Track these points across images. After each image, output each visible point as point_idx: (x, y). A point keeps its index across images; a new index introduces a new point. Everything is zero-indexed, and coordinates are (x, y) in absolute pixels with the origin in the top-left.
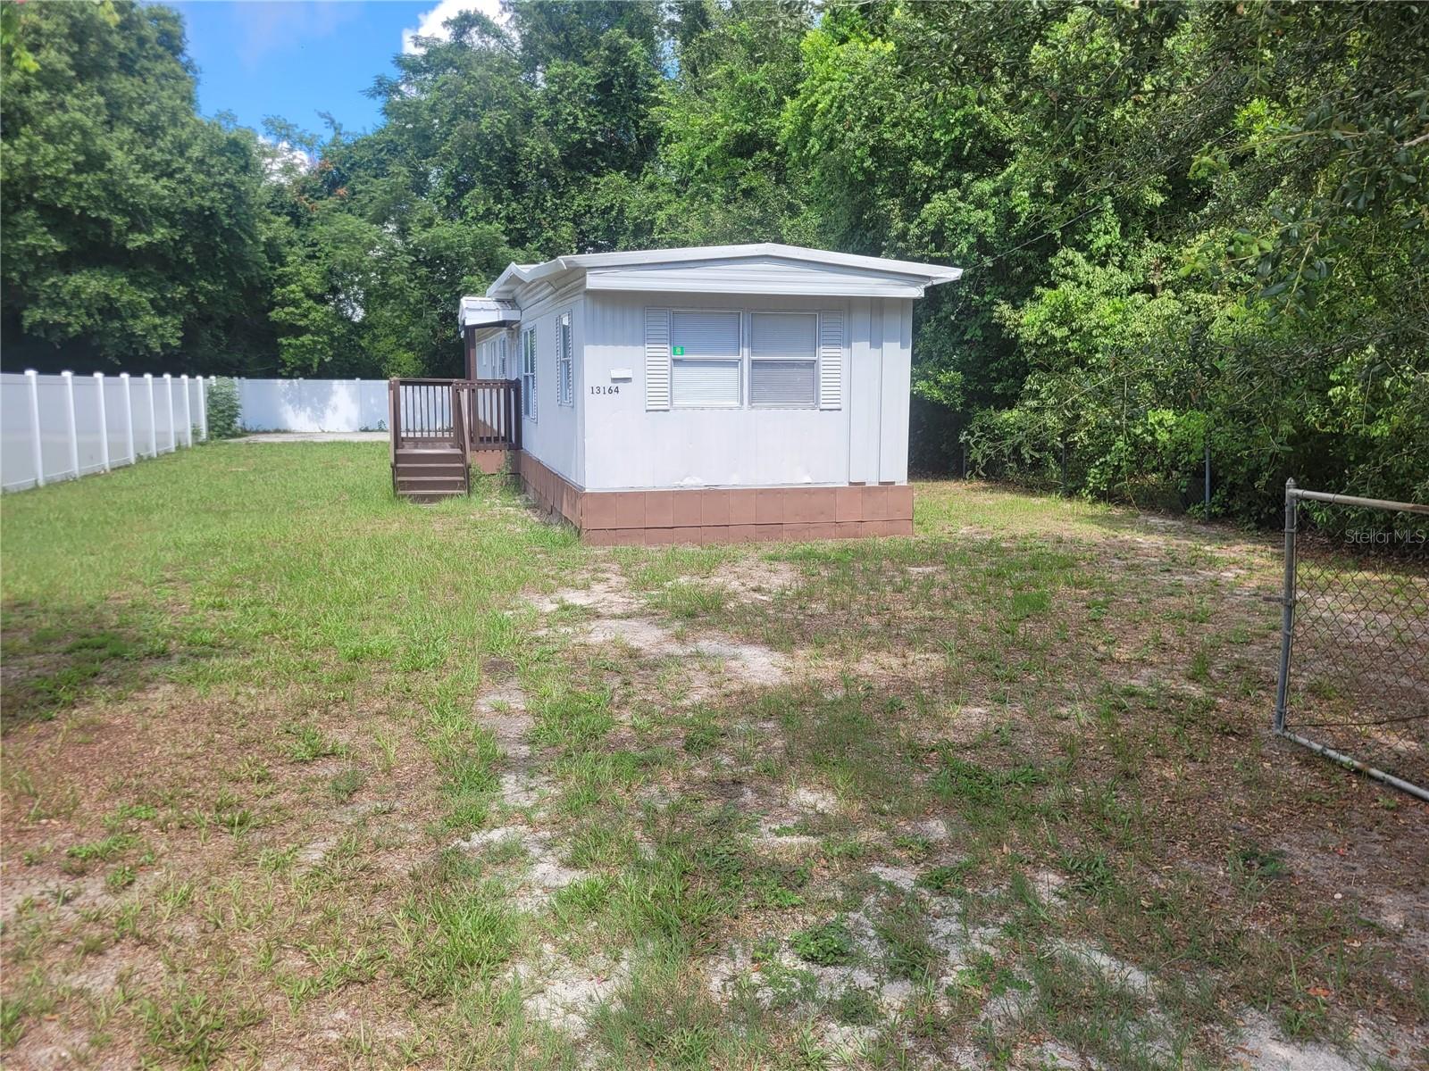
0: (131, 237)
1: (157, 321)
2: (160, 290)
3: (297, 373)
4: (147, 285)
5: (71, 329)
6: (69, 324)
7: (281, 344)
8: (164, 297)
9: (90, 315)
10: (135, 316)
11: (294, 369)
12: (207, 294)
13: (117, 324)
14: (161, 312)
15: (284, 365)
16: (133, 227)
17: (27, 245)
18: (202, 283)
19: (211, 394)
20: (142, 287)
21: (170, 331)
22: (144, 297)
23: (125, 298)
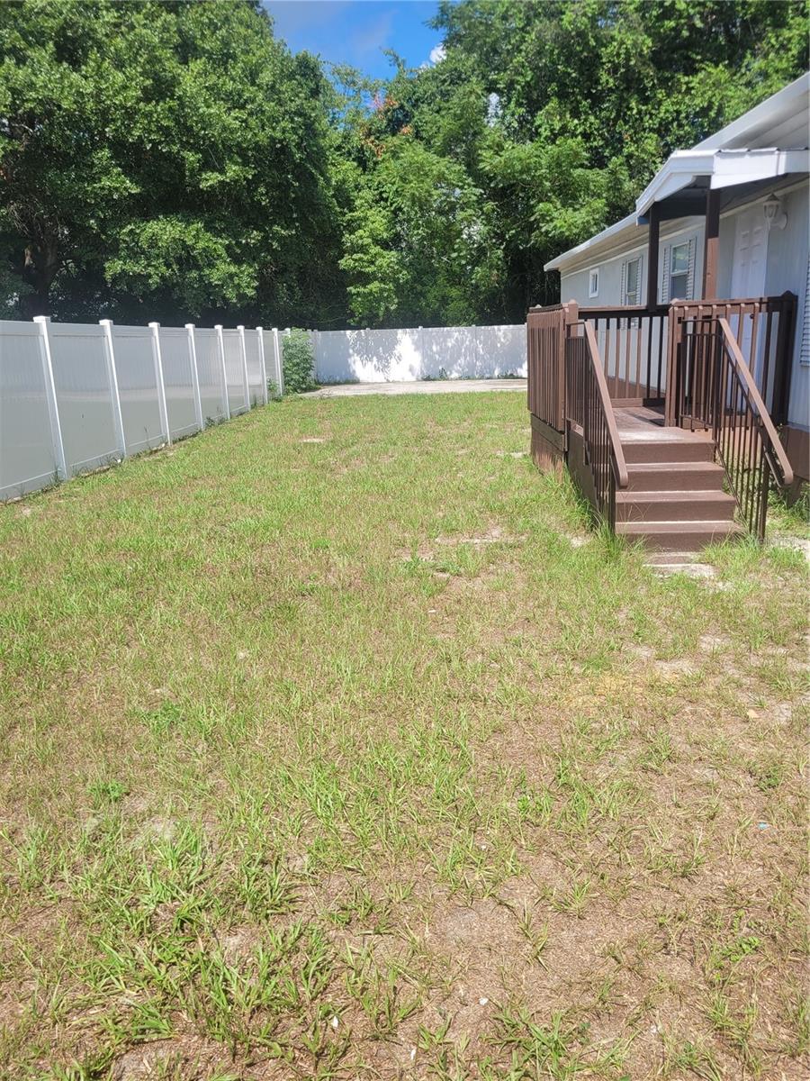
0: (204, 176)
1: (233, 269)
2: (236, 236)
3: (364, 323)
4: (223, 230)
5: (150, 281)
6: (150, 276)
7: (350, 294)
8: (239, 244)
9: (168, 266)
10: (211, 265)
11: (362, 319)
12: (281, 239)
13: (194, 274)
14: (237, 260)
15: (352, 315)
16: (206, 165)
17: (102, 188)
18: (276, 228)
19: (286, 347)
20: (218, 234)
21: (246, 279)
22: (219, 244)
23: (201, 245)
